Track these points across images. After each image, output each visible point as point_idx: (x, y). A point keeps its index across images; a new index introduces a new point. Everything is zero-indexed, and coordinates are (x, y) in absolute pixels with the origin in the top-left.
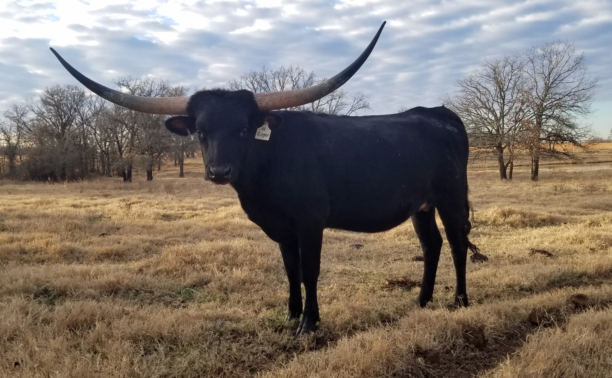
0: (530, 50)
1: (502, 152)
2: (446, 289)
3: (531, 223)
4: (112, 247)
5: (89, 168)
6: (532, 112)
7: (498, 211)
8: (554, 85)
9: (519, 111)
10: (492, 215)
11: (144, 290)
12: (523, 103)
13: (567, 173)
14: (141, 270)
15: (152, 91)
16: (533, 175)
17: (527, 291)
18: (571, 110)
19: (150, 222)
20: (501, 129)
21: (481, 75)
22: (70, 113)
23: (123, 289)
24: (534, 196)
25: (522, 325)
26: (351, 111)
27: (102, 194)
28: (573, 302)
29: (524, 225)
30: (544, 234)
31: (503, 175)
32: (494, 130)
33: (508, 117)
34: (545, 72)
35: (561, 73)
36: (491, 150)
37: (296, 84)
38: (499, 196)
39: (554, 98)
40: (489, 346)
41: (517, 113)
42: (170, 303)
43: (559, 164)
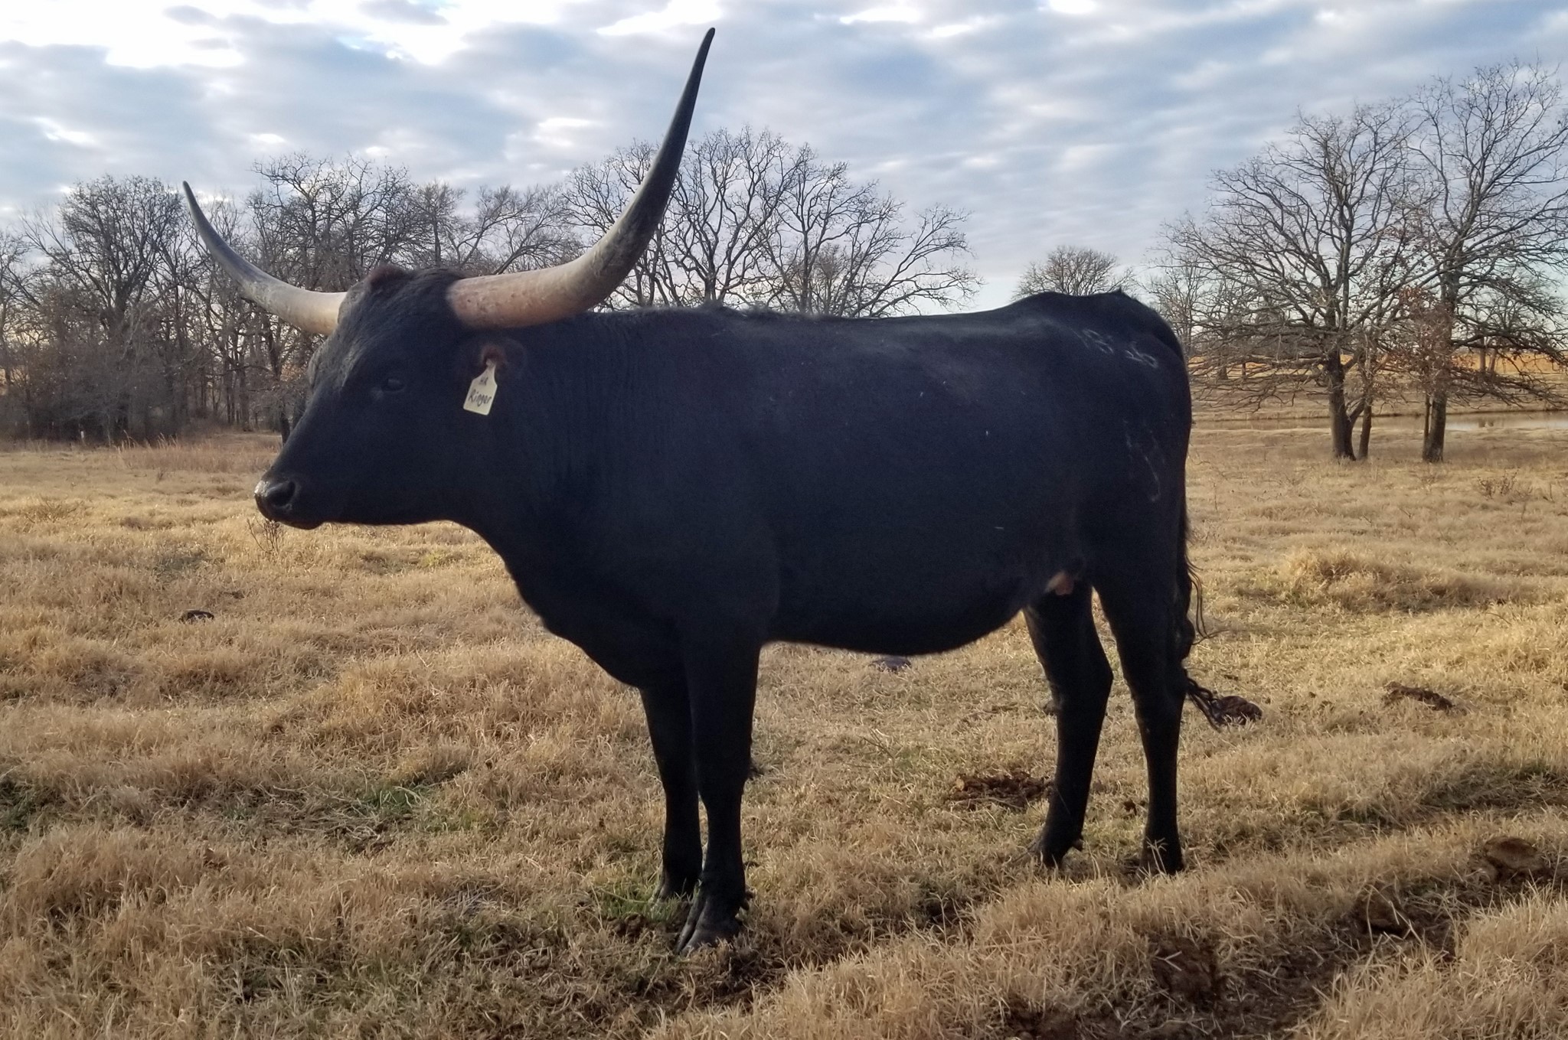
0: (1428, 87)
1: (1340, 378)
2: (1128, 810)
3: (1404, 599)
4: (208, 656)
5: (191, 406)
6: (1429, 267)
7: (1310, 562)
8: (1498, 189)
9: (1394, 262)
10: (1292, 573)
11: (276, 791)
12: (1404, 241)
13: (1530, 440)
14: (278, 728)
15: (361, 197)
16: (1429, 446)
17: (1361, 819)
18: (1543, 260)
19: (329, 576)
20: (1339, 313)
21: (1285, 160)
22: (141, 255)
23: (220, 788)
24: (1424, 512)
25: (1333, 931)
26: (912, 257)
27: (215, 485)
28: (1492, 861)
29: (1383, 602)
30: (1434, 636)
31: (1343, 445)
32: (1320, 317)
33: (1360, 278)
34: (1470, 151)
35: (1519, 154)
36: (1309, 373)
37: (759, 180)
38: (1320, 511)
39: (1496, 227)
40: (1229, 996)
41: (1386, 268)
42: (344, 831)
43: (1506, 412)
